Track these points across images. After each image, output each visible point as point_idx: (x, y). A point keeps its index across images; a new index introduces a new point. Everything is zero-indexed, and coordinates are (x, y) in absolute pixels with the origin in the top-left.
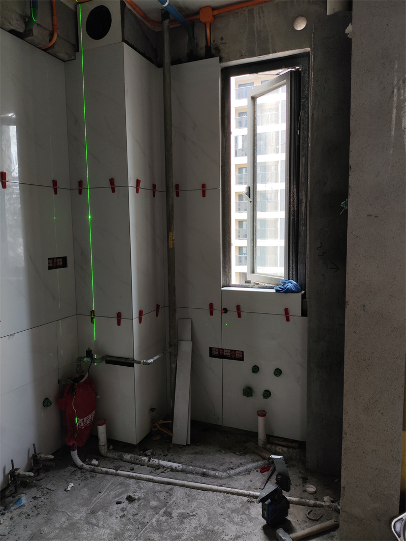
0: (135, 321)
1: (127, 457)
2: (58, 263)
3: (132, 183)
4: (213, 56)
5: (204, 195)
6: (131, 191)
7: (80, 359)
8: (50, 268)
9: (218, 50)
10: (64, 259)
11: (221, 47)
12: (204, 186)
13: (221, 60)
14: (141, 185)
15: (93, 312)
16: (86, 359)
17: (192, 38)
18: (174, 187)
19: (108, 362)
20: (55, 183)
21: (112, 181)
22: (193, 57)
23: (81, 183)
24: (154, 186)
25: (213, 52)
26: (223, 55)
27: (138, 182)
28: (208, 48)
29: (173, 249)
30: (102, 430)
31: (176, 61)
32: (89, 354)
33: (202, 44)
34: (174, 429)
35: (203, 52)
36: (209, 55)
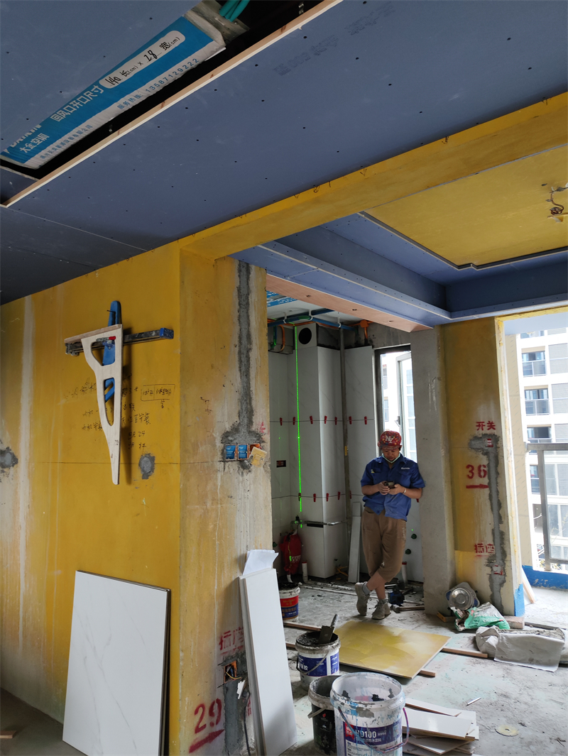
0: (324, 500)
1: (319, 584)
2: (281, 464)
3: (322, 418)
4: (369, 345)
5: (366, 424)
6: (322, 423)
7: (293, 522)
8: (278, 467)
9: (371, 341)
10: (285, 462)
11: (373, 340)
12: (365, 418)
13: (373, 347)
14: (327, 419)
15: (300, 494)
16: (296, 522)
17: (357, 334)
18: (348, 419)
19: (309, 525)
20: (281, 419)
21: (311, 418)
22: (358, 345)
23: (294, 419)
24: (336, 418)
25: (369, 342)
26: (374, 344)
27: (326, 417)
28: (366, 340)
29: (347, 456)
30: (304, 566)
31: (348, 347)
32: (297, 518)
33: (363, 338)
34: (349, 573)
35: (363, 342)
36: (367, 344)
